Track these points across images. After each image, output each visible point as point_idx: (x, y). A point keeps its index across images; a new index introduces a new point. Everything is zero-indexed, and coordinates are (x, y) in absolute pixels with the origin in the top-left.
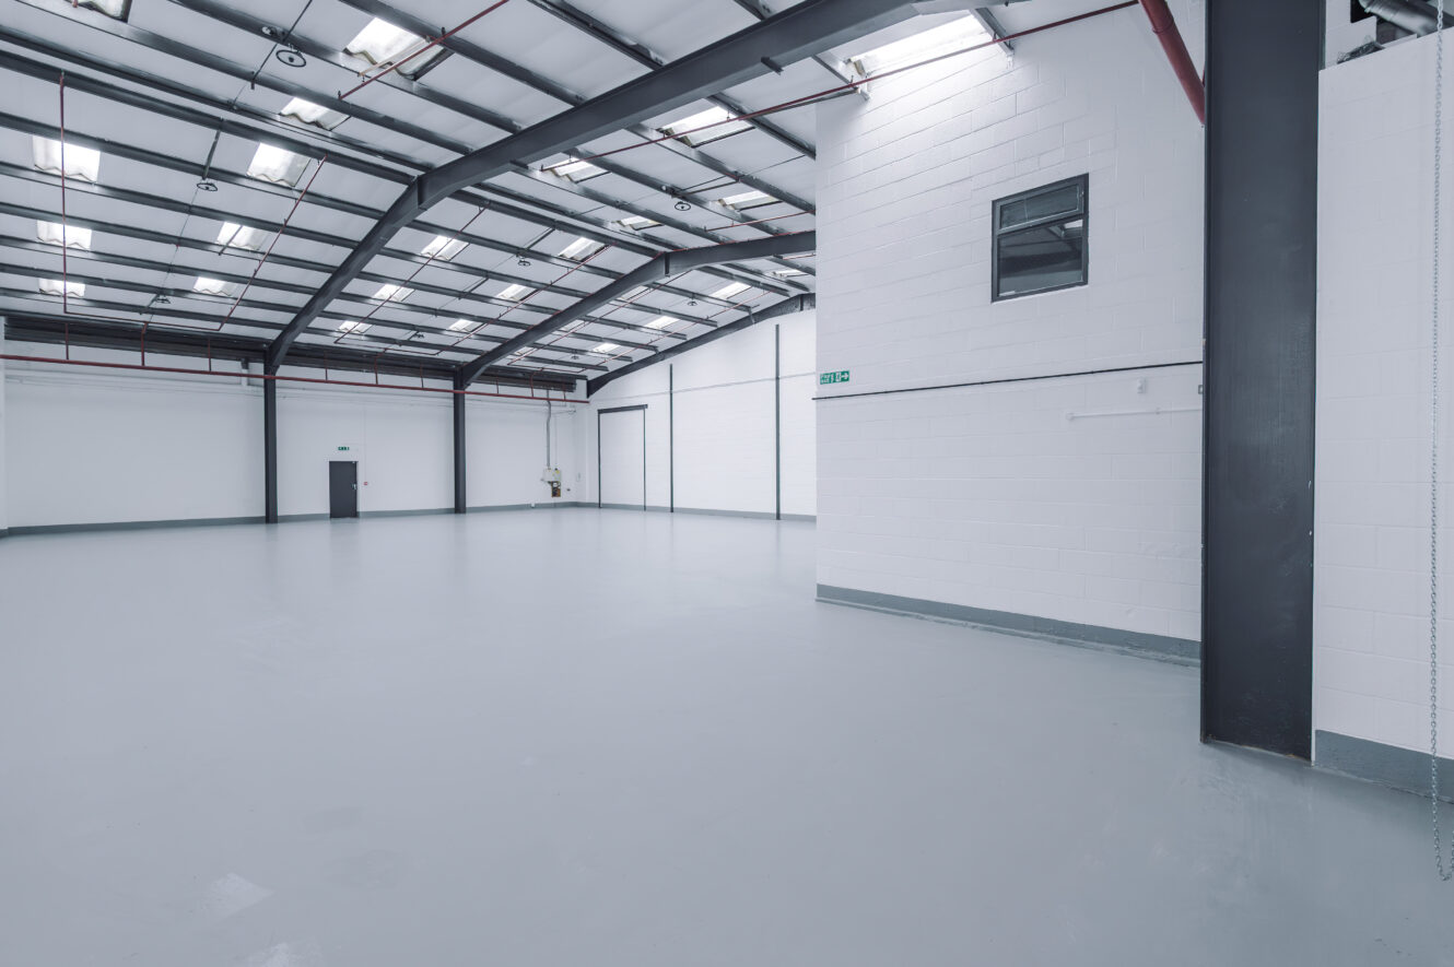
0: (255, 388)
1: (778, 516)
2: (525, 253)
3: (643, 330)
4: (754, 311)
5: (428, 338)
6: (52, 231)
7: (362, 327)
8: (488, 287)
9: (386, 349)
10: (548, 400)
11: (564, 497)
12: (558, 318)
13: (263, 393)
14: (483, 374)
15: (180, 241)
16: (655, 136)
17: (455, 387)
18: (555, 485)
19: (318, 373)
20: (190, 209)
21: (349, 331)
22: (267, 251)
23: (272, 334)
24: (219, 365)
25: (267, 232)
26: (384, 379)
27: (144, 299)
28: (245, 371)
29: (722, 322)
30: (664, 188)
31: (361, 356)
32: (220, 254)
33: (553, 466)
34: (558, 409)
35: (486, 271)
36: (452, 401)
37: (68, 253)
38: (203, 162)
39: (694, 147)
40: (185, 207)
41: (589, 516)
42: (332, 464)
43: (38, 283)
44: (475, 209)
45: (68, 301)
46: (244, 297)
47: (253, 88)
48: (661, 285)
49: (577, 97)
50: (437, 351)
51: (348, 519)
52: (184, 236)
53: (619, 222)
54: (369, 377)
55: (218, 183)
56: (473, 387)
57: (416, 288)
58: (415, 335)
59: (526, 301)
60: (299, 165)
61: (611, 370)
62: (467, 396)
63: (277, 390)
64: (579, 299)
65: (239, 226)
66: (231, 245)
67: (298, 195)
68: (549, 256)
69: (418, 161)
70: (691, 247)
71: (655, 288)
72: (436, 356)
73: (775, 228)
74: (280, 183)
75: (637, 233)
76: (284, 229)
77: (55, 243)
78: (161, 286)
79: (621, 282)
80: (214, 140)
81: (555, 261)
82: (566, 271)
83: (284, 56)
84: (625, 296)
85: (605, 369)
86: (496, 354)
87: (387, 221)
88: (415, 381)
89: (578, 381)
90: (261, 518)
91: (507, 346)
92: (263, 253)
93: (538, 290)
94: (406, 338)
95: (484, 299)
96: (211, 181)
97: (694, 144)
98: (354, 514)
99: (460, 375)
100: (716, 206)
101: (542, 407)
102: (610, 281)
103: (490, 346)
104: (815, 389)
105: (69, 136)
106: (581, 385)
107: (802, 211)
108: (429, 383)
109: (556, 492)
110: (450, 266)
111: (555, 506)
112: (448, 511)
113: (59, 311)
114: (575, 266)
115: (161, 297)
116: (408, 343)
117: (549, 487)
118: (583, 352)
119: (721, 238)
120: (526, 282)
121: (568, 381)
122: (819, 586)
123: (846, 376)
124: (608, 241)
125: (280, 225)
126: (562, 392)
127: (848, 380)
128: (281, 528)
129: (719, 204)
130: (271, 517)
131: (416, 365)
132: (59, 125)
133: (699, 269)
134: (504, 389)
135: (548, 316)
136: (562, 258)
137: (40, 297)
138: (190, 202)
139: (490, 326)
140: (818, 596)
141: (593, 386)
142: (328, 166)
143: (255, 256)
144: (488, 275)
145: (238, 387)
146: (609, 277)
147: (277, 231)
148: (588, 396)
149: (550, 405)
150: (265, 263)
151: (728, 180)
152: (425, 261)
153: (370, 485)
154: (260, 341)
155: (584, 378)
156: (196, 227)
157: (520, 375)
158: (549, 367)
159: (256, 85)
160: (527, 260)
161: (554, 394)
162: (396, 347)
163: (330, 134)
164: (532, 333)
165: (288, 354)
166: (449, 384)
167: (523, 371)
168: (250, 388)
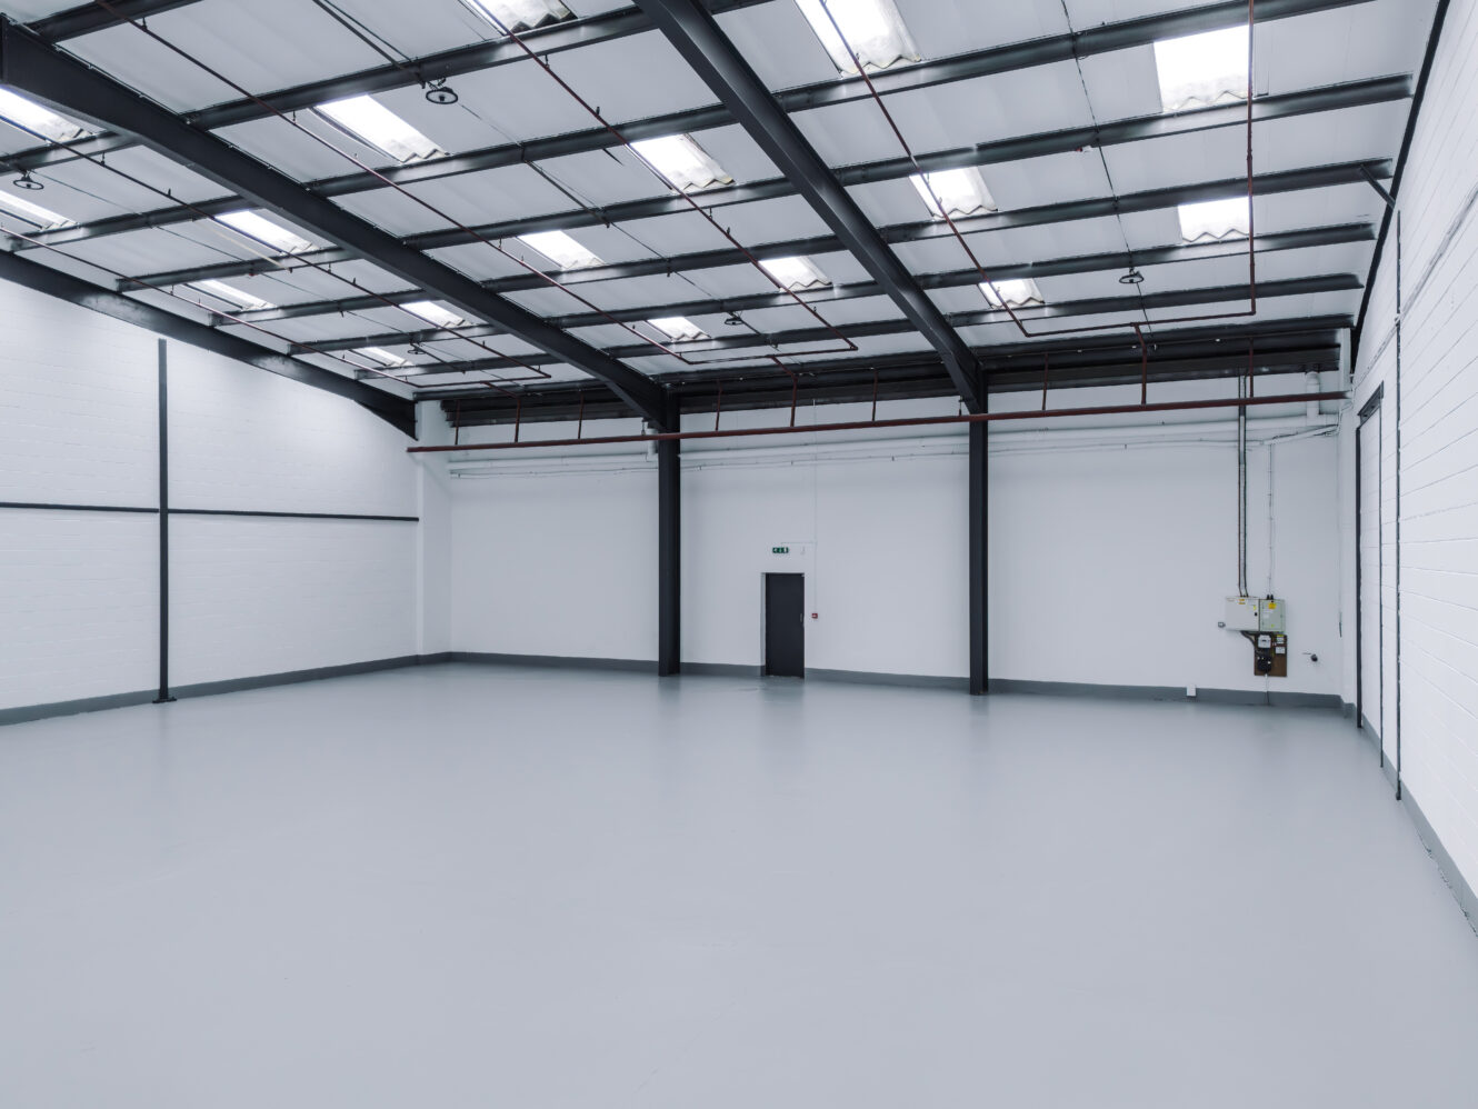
11: (1297, 680)
18: (1265, 642)
33: (1257, 588)
36: (967, 440)
42: (769, 577)
63: (682, 457)
89: (1340, 335)
90: (654, 664)
98: (799, 672)
99: (975, 379)
101: (1224, 425)
106: (1346, 347)
109: (1270, 662)
111: (1268, 701)
117: (1247, 648)
121: (1312, 341)
128: (688, 687)
130: (669, 664)
149: (1246, 419)
153: (823, 618)
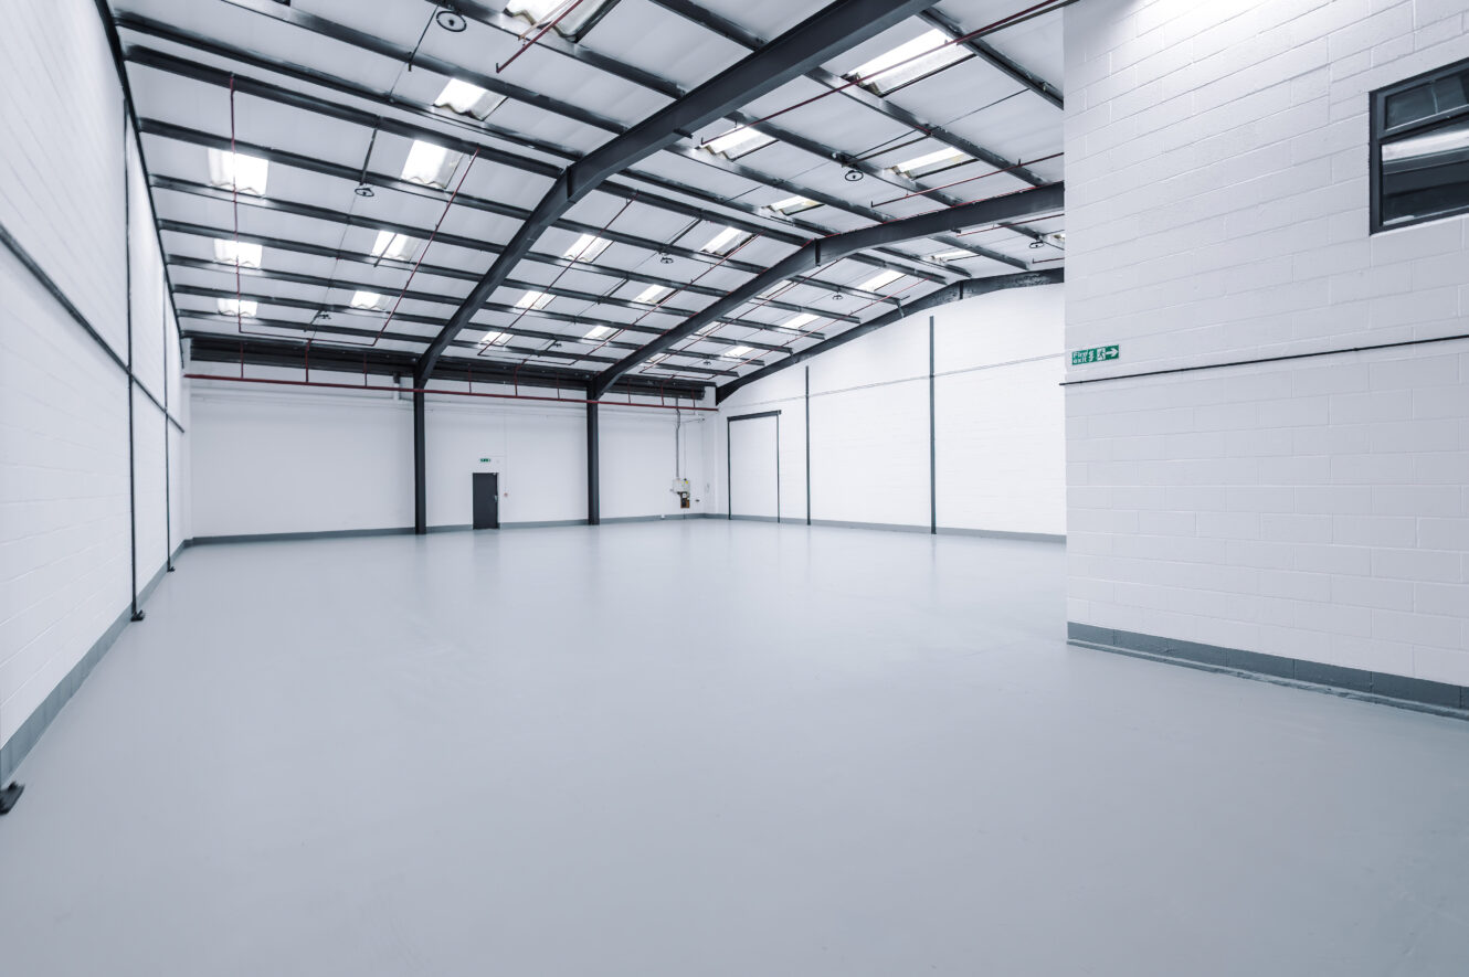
0: (406, 402)
1: (934, 530)
2: (667, 249)
3: (780, 330)
4: (903, 303)
5: (566, 347)
6: (226, 249)
7: (505, 337)
8: (629, 290)
9: (525, 360)
10: (677, 408)
11: (694, 509)
12: (695, 320)
13: (412, 407)
14: (615, 384)
15: (340, 254)
16: (838, 83)
17: (589, 397)
18: (684, 496)
19: (463, 386)
20: (347, 219)
21: (490, 343)
22: (417, 261)
23: (421, 348)
24: (375, 379)
25: (420, 240)
26: (523, 390)
27: (306, 316)
28: (396, 386)
29: (865, 318)
30: (834, 156)
31: (501, 367)
32: (376, 265)
33: (682, 477)
34: (687, 417)
35: (627, 272)
36: (585, 412)
37: (242, 271)
38: (360, 167)
39: (882, 96)
40: (344, 217)
41: (719, 530)
42: (476, 476)
43: (216, 304)
44: (621, 201)
45: (243, 321)
46: (397, 311)
47: (410, 70)
48: (805, 278)
49: (757, 40)
50: (572, 361)
51: (490, 530)
52: (342, 248)
53: (769, 207)
54: (509, 389)
55: (374, 189)
56: (607, 397)
57: (557, 294)
58: (554, 344)
59: (664, 304)
60: (451, 164)
61: (741, 375)
62: (599, 405)
63: (426, 404)
64: (718, 299)
65: (393, 234)
66: (384, 256)
67: (449, 197)
68: (691, 252)
69: (569, 150)
70: (847, 231)
71: (800, 282)
72: (572, 367)
73: (952, 198)
74: (431, 185)
75: (788, 218)
76: (435, 236)
77: (229, 262)
78: (321, 302)
79: (765, 276)
80: (371, 140)
81: (698, 257)
82: (708, 267)
83: (445, 18)
84: (764, 294)
85: (735, 374)
86: (630, 361)
87: (535, 219)
88: (552, 392)
89: (707, 389)
90: (411, 529)
91: (642, 353)
92: (414, 264)
93: (677, 289)
94: (544, 348)
95: (622, 303)
96: (368, 186)
97: (883, 92)
98: (496, 526)
99: (593, 385)
100: (889, 175)
101: (671, 415)
102: (753, 276)
103: (624, 354)
104: (1065, 372)
105: (240, 147)
106: (710, 393)
107: (997, 169)
108: (565, 393)
109: (685, 503)
110: (592, 268)
111: (685, 517)
112: (582, 523)
113: (234, 331)
114: (717, 261)
115: (323, 313)
116: (546, 353)
117: (679, 497)
118: (714, 357)
119: (884, 216)
120: (666, 282)
121: (699, 389)
122: (1070, 624)
123: (1114, 352)
124: (755, 230)
125: (431, 232)
126: (691, 401)
127: (1117, 356)
128: (429, 538)
129: (891, 172)
130: (420, 528)
131: (553, 376)
132: (229, 136)
133: (850, 257)
134: (636, 399)
135: (684, 319)
136: (704, 253)
137: (219, 317)
138: (347, 212)
139: (627, 332)
140: (1070, 636)
141: (723, 393)
142: (480, 161)
143: (407, 266)
144: (628, 276)
145: (391, 401)
146: (752, 271)
147: (427, 238)
148: (717, 404)
149: (679, 414)
150: (416, 273)
151: (919, 134)
152: (567, 264)
153: (509, 497)
154: (409, 355)
155: (713, 384)
156: (352, 238)
157: (650, 383)
158: (681, 375)
159: (413, 67)
160: (670, 256)
161: (683, 402)
162: (534, 357)
163: (482, 125)
164: (667, 337)
165: (435, 368)
166: (582, 395)
167: (654, 380)
168: (401, 401)
